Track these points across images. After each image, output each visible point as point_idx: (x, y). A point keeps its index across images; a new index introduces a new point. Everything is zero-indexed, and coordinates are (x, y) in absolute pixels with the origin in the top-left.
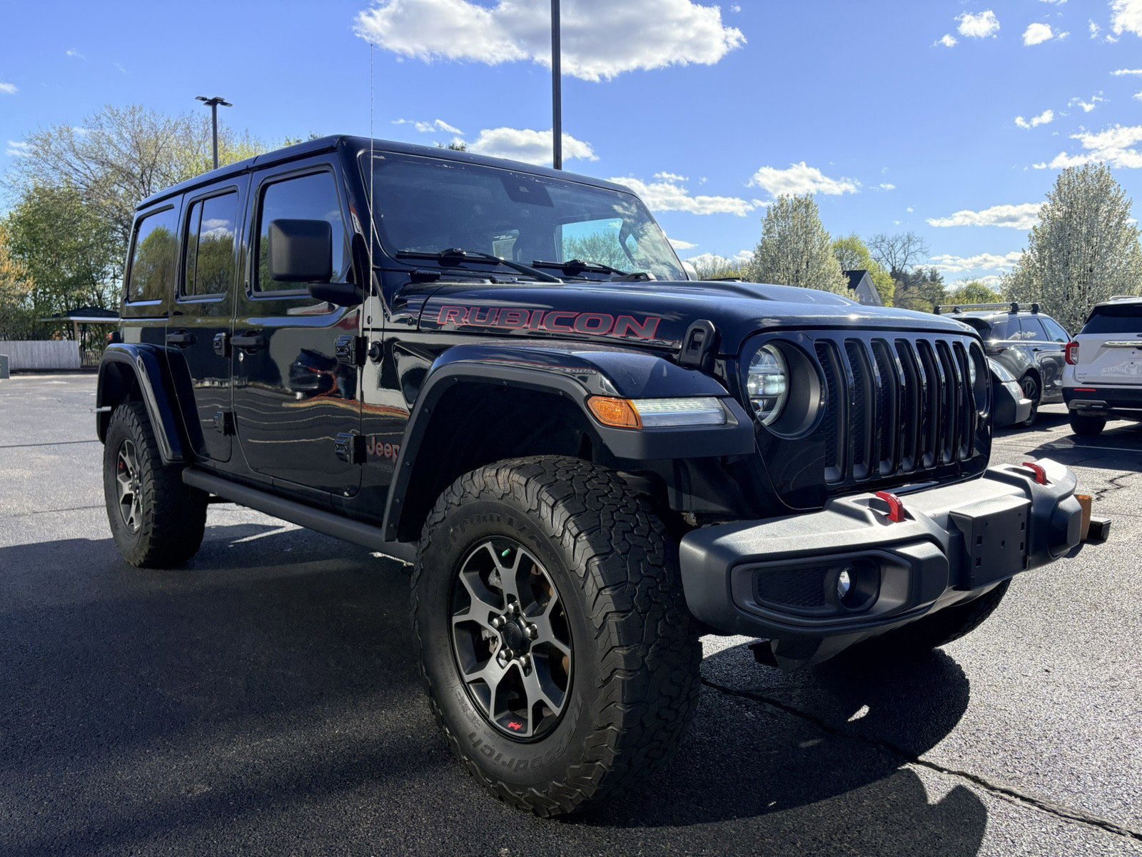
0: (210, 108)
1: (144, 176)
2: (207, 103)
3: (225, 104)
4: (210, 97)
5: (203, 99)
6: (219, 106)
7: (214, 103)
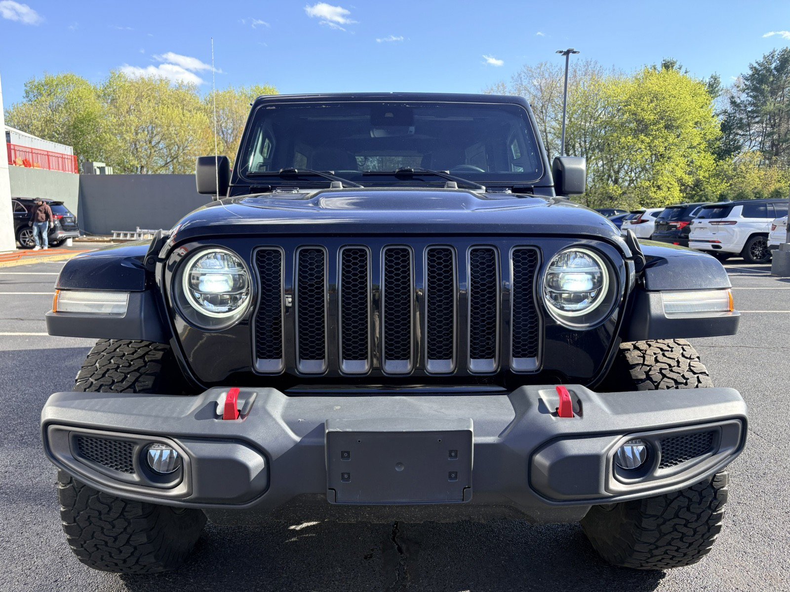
0: (565, 57)
1: (543, 108)
2: (564, 54)
3: (574, 52)
4: (565, 50)
5: (561, 52)
6: (571, 54)
7: (567, 53)
